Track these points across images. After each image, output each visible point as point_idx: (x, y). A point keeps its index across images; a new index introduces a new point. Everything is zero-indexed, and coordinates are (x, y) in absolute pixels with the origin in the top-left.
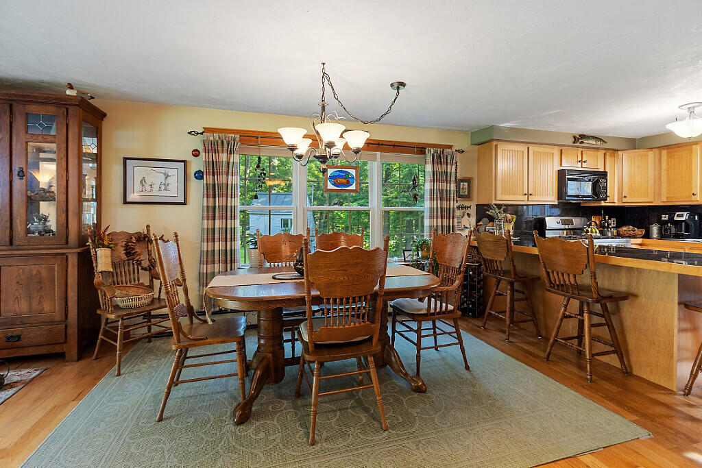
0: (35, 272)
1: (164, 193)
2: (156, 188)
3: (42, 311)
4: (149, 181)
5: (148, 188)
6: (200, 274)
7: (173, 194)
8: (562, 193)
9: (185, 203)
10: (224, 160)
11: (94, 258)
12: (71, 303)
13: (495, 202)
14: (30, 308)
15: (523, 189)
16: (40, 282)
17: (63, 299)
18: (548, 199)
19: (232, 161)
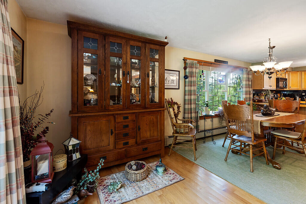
0: (152, 119)
2: (170, 82)
3: (154, 136)
4: (168, 79)
6: (184, 118)
7: (175, 85)
8: (277, 86)
9: (179, 89)
10: (194, 71)
11: (169, 112)
12: (162, 132)
13: (263, 89)
14: (150, 135)
15: (269, 84)
16: (153, 123)
17: (161, 130)
18: (274, 88)
19: (197, 71)
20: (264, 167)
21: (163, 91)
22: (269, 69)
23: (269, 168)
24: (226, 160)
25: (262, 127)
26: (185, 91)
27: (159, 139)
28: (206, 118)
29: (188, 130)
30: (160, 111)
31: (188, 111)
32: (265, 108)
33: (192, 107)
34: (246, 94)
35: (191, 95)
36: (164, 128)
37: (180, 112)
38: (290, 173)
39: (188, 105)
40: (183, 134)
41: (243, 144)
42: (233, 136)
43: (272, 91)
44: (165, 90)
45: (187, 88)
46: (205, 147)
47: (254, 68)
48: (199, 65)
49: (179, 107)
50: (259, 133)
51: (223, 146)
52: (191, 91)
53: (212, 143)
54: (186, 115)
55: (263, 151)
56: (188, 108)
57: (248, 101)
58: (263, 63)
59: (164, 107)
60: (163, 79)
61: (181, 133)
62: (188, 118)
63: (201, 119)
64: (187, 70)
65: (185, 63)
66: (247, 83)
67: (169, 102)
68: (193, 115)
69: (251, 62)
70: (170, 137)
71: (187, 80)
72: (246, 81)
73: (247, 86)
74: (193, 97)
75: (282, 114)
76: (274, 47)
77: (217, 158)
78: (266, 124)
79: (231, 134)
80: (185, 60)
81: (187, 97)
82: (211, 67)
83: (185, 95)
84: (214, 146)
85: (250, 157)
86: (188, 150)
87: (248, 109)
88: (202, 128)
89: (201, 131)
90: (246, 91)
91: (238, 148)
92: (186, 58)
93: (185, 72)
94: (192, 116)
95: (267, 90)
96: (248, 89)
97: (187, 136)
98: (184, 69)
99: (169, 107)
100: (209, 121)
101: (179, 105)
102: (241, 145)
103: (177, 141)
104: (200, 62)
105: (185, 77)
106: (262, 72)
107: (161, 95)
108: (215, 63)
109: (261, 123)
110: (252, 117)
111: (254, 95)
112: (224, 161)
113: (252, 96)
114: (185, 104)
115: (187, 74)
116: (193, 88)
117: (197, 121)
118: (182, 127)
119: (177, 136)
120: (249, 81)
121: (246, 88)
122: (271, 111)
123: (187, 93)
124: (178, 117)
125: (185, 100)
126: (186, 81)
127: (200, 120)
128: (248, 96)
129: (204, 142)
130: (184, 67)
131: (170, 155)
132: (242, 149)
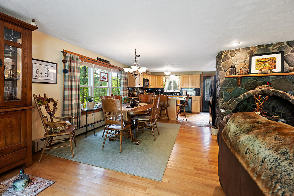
0: (8, 122)
1: (47, 78)
2: (43, 75)
3: (13, 143)
4: (40, 71)
5: (40, 75)
6: (63, 115)
7: (51, 79)
8: (144, 85)
9: (56, 83)
10: (76, 66)
11: (40, 111)
12: (28, 136)
13: (135, 86)
14: (6, 144)
15: (139, 83)
16: (12, 127)
17: (26, 134)
18: (141, 86)
19: (78, 67)
20: (130, 146)
21: (29, 84)
22: (135, 72)
23: (132, 145)
24: (103, 149)
25: (129, 115)
26: (64, 86)
27: (23, 146)
28: (88, 113)
29: (64, 128)
30: (25, 110)
31: (68, 107)
32: (132, 101)
33: (73, 103)
34: (123, 90)
35: (71, 90)
36: (31, 131)
37: (57, 109)
38: (144, 145)
39: (68, 101)
40: (59, 133)
41: (117, 132)
42: (109, 126)
43: (140, 88)
44: (33, 84)
45: (67, 83)
46: (86, 141)
47: (126, 70)
48: (80, 60)
49: (55, 104)
50: (127, 120)
51: (103, 136)
52: (71, 86)
53: (93, 135)
54: (66, 112)
55: (130, 134)
56: (68, 105)
57: (125, 96)
58: (131, 67)
59: (31, 105)
60: (29, 70)
61: (57, 132)
62: (68, 115)
63: (84, 115)
64: (67, 64)
65: (65, 56)
66: (124, 81)
67: (39, 99)
68: (74, 111)
69: (127, 65)
70: (42, 140)
71: (67, 74)
72: (124, 79)
73: (125, 84)
74: (73, 93)
75: (143, 105)
76: (139, 56)
77: (95, 149)
78: (131, 113)
79: (108, 124)
80: (64, 52)
81: (66, 93)
82: (94, 64)
83: (64, 90)
84: (95, 138)
85: (120, 140)
86: (67, 149)
87: (119, 102)
88: (83, 123)
89: (83, 127)
90: (123, 88)
91: (114, 136)
92: (65, 50)
93: (65, 66)
94: (72, 112)
95: (137, 87)
96: (125, 86)
97: (63, 134)
98: (63, 62)
99: (40, 104)
100: (91, 115)
101: (56, 101)
102: (116, 133)
103: (52, 142)
104: (82, 58)
105: (64, 71)
106: (131, 73)
107: (27, 90)
108: (98, 61)
109: (128, 112)
110: (121, 108)
111: (129, 91)
112: (101, 150)
113: (128, 92)
114: (64, 100)
115: (67, 68)
116: (73, 83)
117: (78, 117)
118: (58, 125)
119: (52, 137)
120: (125, 80)
121: (123, 85)
122: (135, 103)
123: (67, 88)
124: (54, 115)
125: (64, 96)
126: (65, 76)
127: (82, 115)
128: (125, 92)
129: (86, 137)
130: (63, 60)
131: (41, 160)
132: (117, 136)
